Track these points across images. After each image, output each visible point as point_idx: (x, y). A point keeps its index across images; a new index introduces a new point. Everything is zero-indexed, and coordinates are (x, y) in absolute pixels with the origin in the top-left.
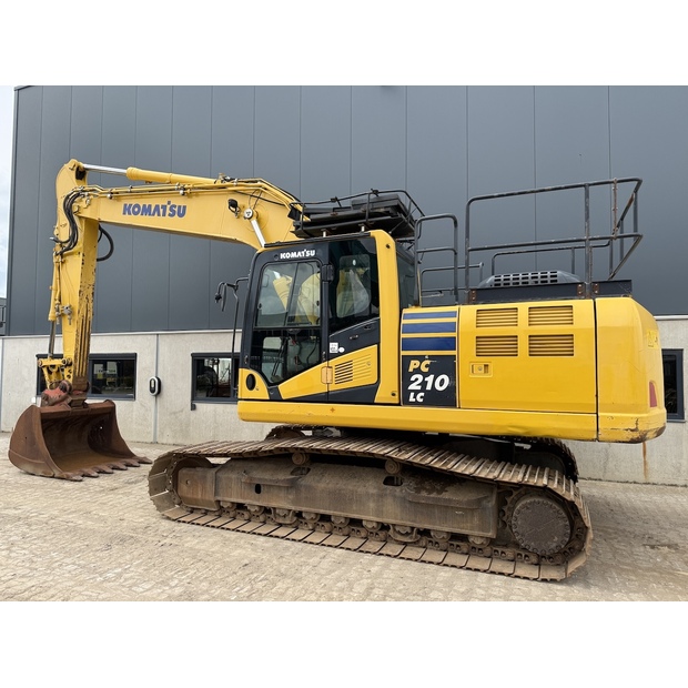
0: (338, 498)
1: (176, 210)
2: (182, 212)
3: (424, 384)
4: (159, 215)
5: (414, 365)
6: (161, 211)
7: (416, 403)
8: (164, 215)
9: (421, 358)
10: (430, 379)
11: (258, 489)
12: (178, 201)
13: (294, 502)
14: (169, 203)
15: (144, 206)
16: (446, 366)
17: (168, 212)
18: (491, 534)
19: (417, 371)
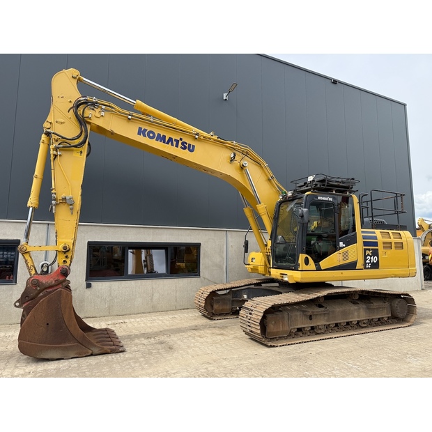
0: (345, 314)
1: (187, 146)
2: (192, 149)
3: (370, 260)
4: (172, 145)
5: (367, 252)
6: (175, 143)
7: (368, 268)
8: (177, 146)
9: (369, 250)
10: (372, 258)
11: (311, 318)
12: (189, 141)
13: (328, 320)
14: (181, 139)
15: (159, 135)
16: (375, 253)
17: (180, 145)
18: (390, 315)
19: (368, 255)
